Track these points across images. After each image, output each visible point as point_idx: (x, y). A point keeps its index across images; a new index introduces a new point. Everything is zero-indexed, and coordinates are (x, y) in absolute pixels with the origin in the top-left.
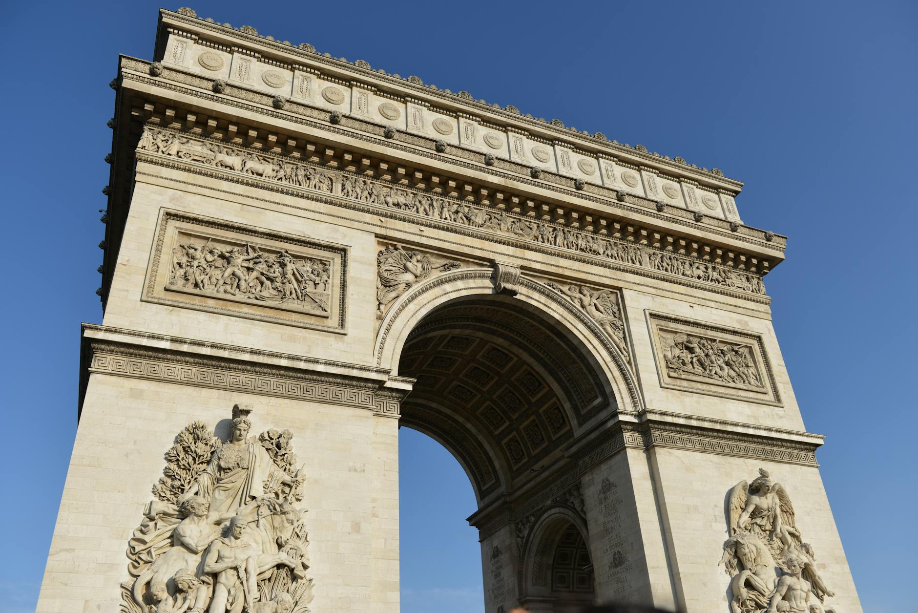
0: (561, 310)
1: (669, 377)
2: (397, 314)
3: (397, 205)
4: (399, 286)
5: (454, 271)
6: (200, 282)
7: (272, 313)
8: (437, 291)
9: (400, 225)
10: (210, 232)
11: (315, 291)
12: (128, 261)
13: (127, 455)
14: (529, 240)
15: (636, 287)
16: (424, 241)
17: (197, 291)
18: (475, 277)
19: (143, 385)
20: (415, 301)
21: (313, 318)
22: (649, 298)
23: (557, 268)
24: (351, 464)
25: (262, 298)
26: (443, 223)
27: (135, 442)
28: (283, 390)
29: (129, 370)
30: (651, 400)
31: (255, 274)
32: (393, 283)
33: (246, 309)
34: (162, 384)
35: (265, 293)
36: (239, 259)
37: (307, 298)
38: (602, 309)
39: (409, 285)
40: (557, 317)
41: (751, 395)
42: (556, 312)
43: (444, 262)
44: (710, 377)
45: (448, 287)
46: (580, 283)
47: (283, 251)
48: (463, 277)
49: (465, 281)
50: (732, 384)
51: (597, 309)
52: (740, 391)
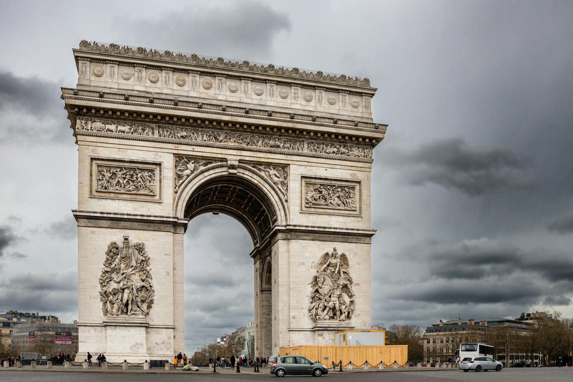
0: (258, 178)
1: (306, 207)
2: (183, 190)
3: (182, 137)
4: (184, 177)
5: (210, 166)
6: (107, 186)
7: (134, 196)
8: (201, 176)
9: (184, 147)
10: (108, 164)
11: (150, 184)
12: (81, 181)
13: (94, 253)
14: (244, 146)
15: (297, 163)
16: (195, 154)
17: (106, 191)
18: (218, 167)
19: (95, 229)
20: (192, 183)
21: (150, 197)
22: (304, 167)
23: (257, 158)
24: (165, 253)
25: (130, 191)
26: (203, 143)
27: (95, 249)
28: (140, 227)
29: (89, 225)
30: (293, 219)
31: (126, 180)
32: (181, 176)
33: (125, 196)
34: (100, 228)
35: (131, 189)
36: (119, 174)
37: (147, 188)
38: (278, 175)
39: (188, 176)
40: (256, 182)
41: (347, 212)
42: (256, 180)
43: (204, 162)
44: (327, 205)
45: (206, 174)
46: (268, 165)
47: (136, 168)
48: (213, 168)
49: (214, 170)
50: (338, 208)
51: (276, 176)
52: (341, 211)
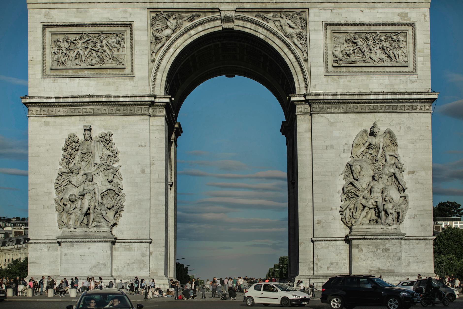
1: (333, 67)
2: (163, 57)
4: (163, 39)
5: (197, 20)
6: (64, 61)
7: (98, 72)
8: (186, 36)
10: (65, 30)
11: (118, 53)
12: (32, 58)
13: (48, 150)
15: (319, 6)
16: (175, 6)
17: (63, 67)
18: (209, 22)
19: (49, 119)
20: (173, 46)
21: (118, 70)
22: (329, 11)
23: (262, 4)
24: (140, 143)
25: (92, 64)
27: (50, 145)
28: (107, 112)
30: (315, 85)
31: (88, 50)
32: (159, 38)
33: (86, 72)
34: (56, 118)
35: (94, 62)
36: (80, 44)
37: (114, 59)
39: (168, 37)
41: (395, 69)
45: (192, 32)
47: (101, 33)
48: (201, 23)
49: (203, 25)
50: (381, 64)
